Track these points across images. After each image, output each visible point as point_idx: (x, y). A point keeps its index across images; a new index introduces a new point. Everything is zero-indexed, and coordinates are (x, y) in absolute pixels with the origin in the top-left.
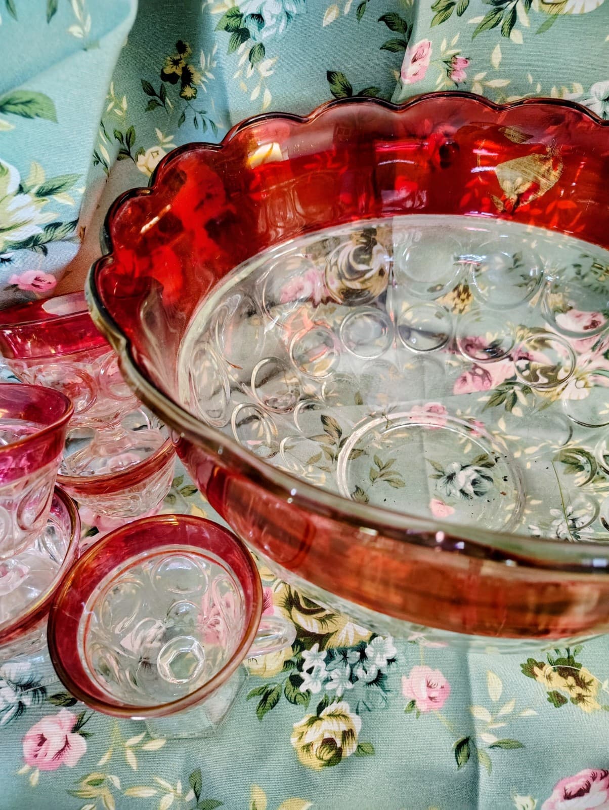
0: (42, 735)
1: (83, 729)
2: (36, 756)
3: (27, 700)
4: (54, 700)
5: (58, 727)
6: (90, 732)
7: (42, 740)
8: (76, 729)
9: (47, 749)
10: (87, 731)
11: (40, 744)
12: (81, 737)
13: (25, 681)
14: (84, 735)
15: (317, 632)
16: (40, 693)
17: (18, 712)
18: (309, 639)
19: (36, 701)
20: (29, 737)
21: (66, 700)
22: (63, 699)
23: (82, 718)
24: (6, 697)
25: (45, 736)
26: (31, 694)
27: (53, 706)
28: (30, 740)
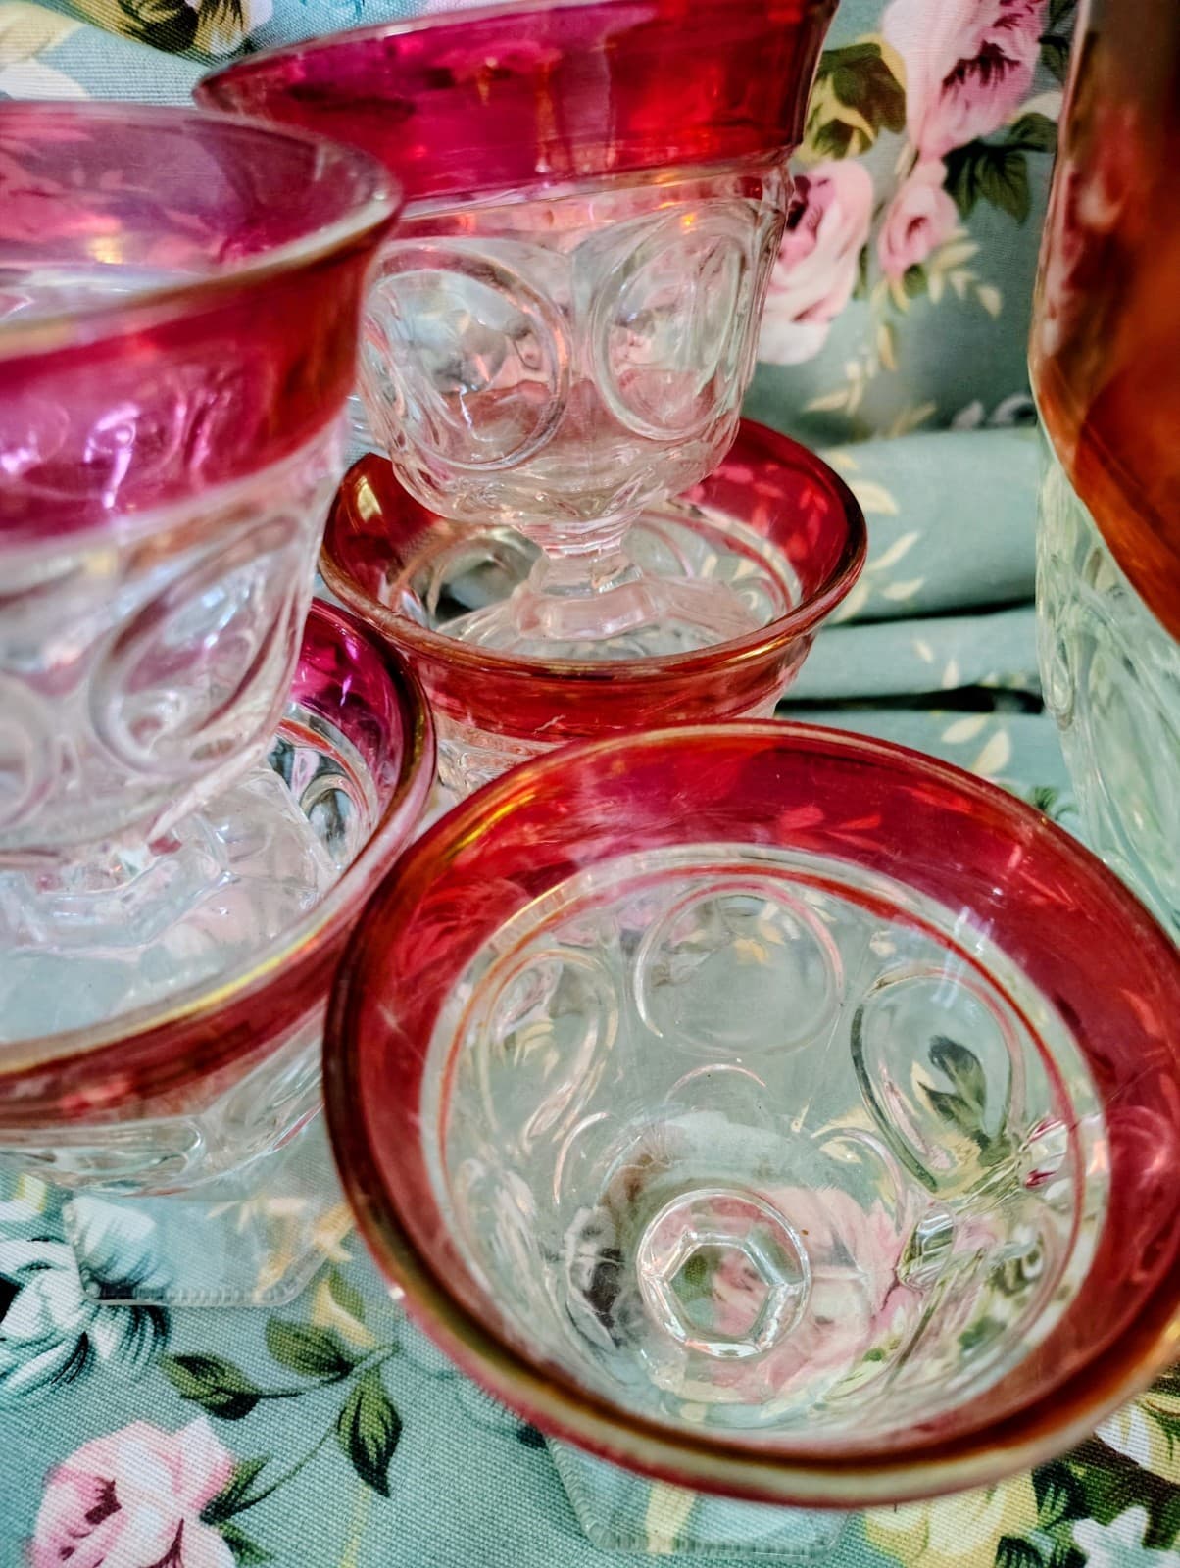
0: (110, 1486)
1: (239, 1520)
2: (67, 1552)
3: (107, 1338)
4: (183, 1374)
5: (167, 1478)
6: (261, 1543)
7: (106, 1505)
8: (220, 1510)
9: (109, 1542)
10: (250, 1535)
11: (95, 1517)
12: (226, 1547)
13: (120, 1271)
14: (237, 1545)
15: (1145, 1463)
16: (150, 1329)
17: (67, 1366)
18: (1106, 1479)
19: (131, 1354)
20: (72, 1475)
21: (219, 1390)
22: (210, 1381)
23: (250, 1480)
24: (51, 1304)
25: (120, 1496)
26: (124, 1319)
27: (174, 1392)
28: (69, 1486)
